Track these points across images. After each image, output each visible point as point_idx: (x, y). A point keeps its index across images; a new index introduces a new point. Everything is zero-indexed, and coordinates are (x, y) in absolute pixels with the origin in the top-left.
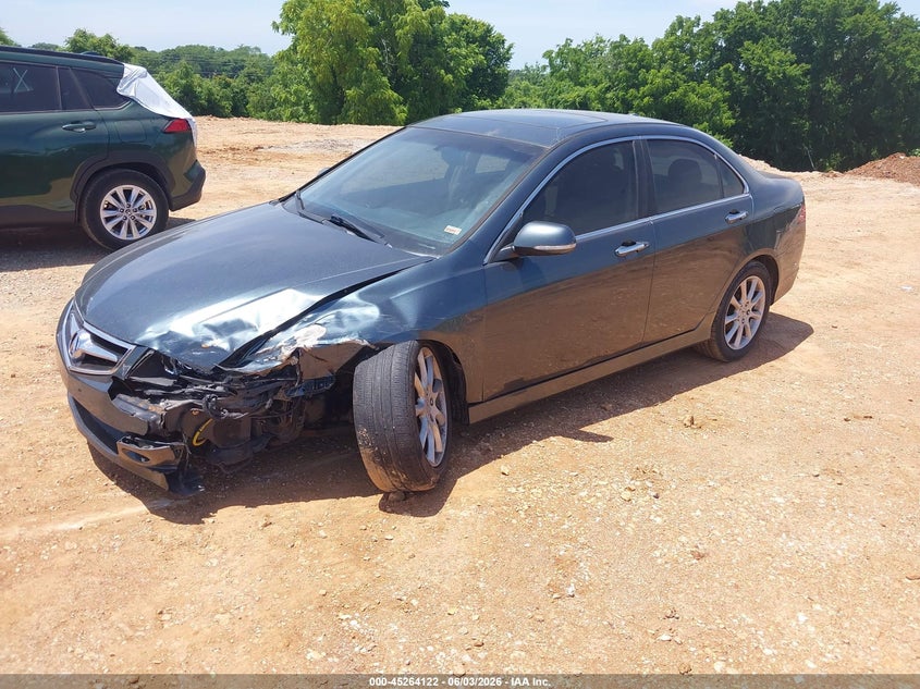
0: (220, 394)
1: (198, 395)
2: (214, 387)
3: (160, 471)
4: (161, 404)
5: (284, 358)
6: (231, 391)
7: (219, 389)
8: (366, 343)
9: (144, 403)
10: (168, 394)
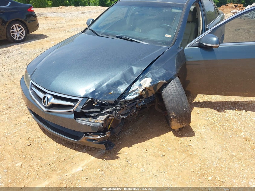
0: (118, 110)
1: (111, 112)
2: (116, 108)
3: (102, 143)
4: (98, 118)
5: (140, 92)
6: (122, 108)
7: (118, 108)
8: (165, 81)
9: (90, 119)
10: (99, 114)
